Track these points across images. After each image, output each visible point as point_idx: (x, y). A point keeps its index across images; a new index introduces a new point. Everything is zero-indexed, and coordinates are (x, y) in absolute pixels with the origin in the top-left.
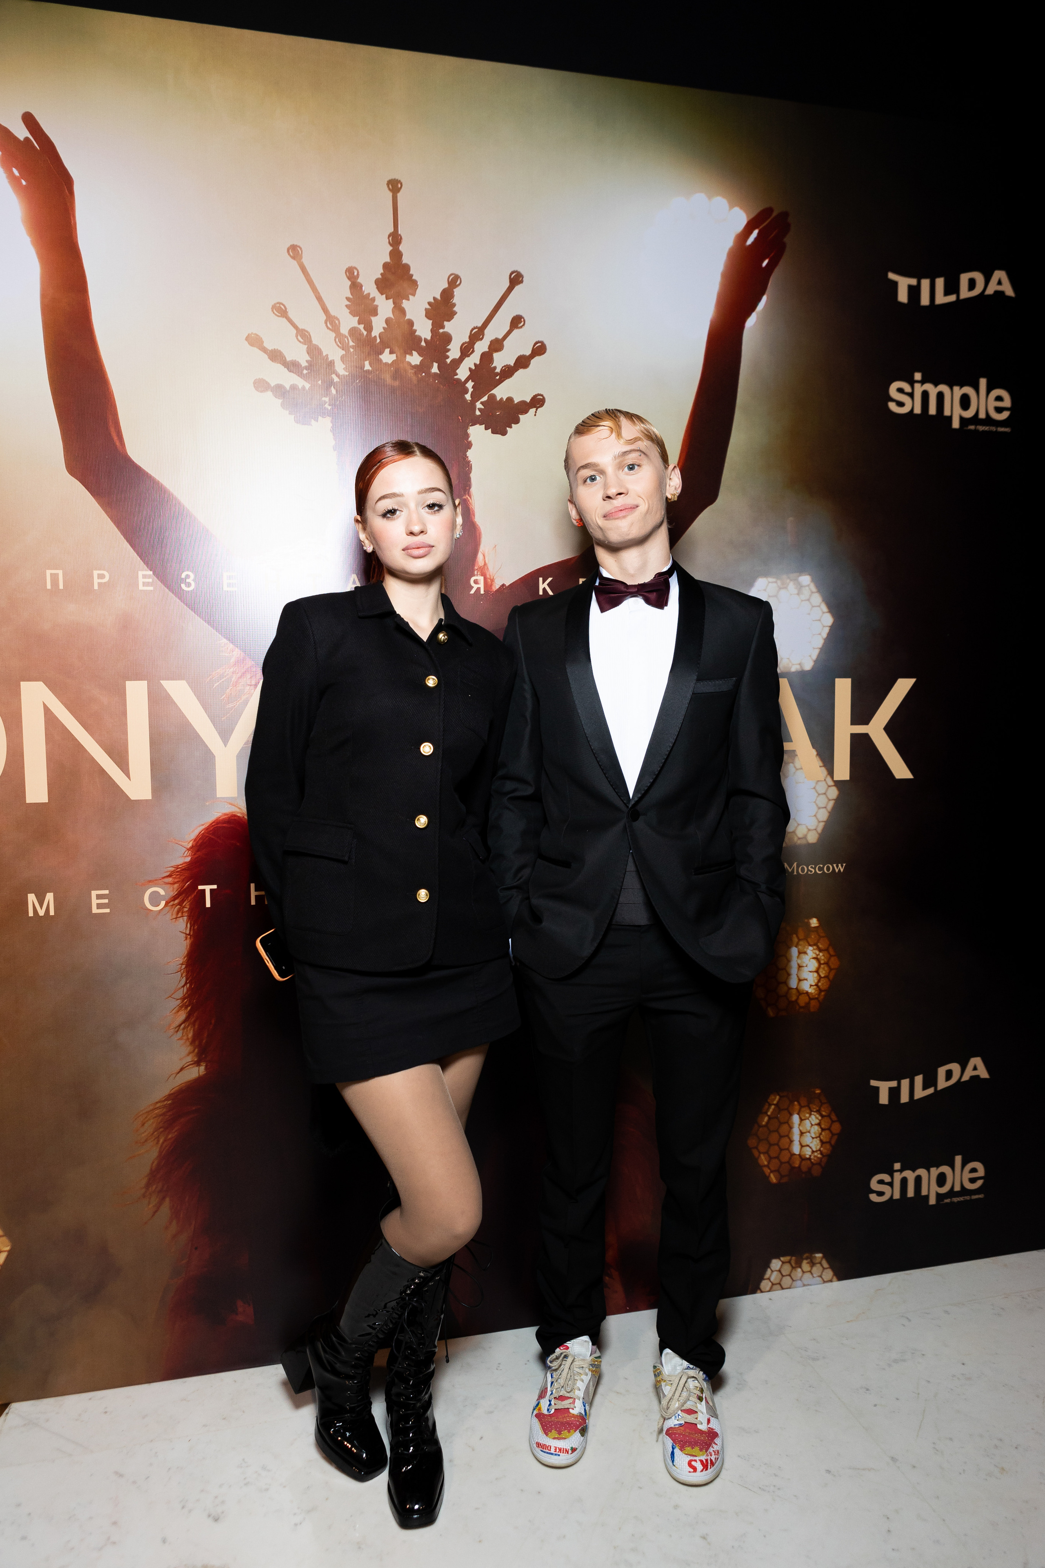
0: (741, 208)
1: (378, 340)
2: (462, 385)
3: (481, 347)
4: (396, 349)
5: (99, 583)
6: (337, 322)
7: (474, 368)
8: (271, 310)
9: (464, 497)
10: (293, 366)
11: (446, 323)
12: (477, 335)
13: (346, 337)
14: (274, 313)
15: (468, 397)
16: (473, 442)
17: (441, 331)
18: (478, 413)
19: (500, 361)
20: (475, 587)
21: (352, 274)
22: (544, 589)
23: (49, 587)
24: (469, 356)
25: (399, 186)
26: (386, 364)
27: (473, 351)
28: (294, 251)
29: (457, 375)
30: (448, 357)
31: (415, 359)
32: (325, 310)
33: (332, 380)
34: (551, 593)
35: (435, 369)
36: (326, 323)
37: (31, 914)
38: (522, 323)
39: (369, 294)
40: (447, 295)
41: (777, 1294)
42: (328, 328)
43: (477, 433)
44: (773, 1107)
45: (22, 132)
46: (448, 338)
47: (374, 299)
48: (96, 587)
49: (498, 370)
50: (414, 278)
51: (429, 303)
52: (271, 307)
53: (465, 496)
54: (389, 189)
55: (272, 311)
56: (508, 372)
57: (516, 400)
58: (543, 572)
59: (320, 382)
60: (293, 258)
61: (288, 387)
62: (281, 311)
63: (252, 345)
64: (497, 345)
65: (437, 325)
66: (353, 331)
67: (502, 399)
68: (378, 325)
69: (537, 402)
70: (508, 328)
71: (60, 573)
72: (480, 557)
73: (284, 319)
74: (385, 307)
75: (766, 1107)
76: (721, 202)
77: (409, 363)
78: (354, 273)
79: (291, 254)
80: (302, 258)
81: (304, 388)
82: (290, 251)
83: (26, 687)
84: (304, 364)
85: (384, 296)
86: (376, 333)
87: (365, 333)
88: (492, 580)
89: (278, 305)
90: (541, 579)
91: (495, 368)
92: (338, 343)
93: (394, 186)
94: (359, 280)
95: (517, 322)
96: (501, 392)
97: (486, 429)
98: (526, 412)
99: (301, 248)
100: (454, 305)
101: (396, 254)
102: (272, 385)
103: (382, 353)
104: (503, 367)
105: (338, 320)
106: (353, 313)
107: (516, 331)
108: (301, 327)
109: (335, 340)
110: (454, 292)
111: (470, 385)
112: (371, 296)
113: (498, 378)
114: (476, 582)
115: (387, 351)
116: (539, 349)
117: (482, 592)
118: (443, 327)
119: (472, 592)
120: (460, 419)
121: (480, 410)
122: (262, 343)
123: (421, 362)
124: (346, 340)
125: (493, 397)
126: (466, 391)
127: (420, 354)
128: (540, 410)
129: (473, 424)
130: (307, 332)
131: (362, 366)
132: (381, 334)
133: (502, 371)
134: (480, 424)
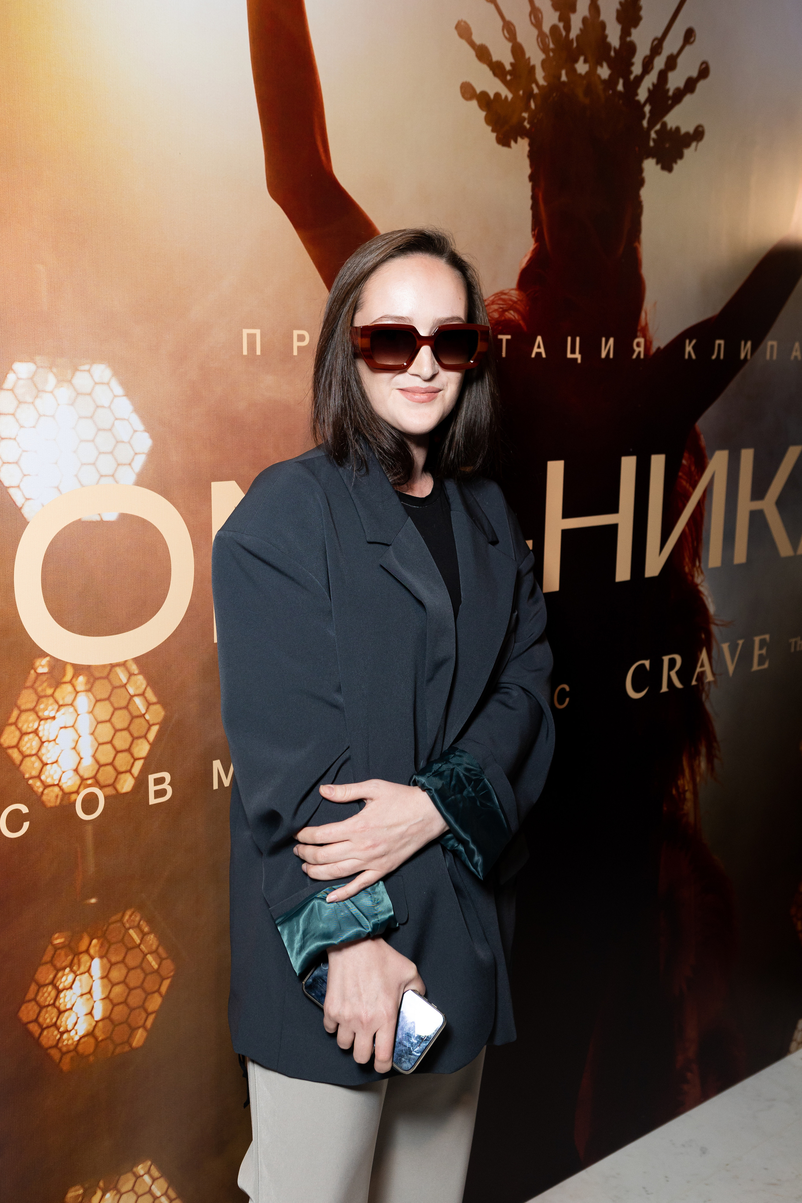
1: (575, 45)
2: (641, 107)
3: (659, 63)
4: (590, 57)
5: (299, 347)
6: (540, 16)
7: (651, 87)
9: (635, 245)
10: (497, 69)
11: (633, 31)
12: (656, 48)
13: (547, 36)
15: (645, 123)
17: (628, 39)
18: (652, 144)
19: (673, 82)
20: (637, 350)
22: (689, 353)
23: (245, 352)
24: (648, 72)
26: (580, 75)
27: (652, 68)
29: (637, 95)
30: (632, 73)
31: (604, 72)
33: (533, 90)
34: (694, 356)
35: (620, 87)
36: (530, 16)
37: (216, 786)
38: (693, 38)
42: (532, 23)
43: (650, 166)
48: (295, 353)
49: (671, 93)
53: (636, 242)
56: (679, 96)
57: (683, 131)
58: (689, 333)
59: (521, 92)
61: (492, 96)
63: (461, 36)
64: (671, 63)
65: (625, 33)
66: (554, 29)
67: (671, 129)
68: (576, 25)
69: (698, 134)
70: (680, 42)
71: (257, 332)
72: (643, 315)
77: (599, 77)
81: (506, 97)
83: (216, 486)
84: (508, 67)
86: (573, 34)
87: (564, 33)
88: (651, 343)
90: (687, 342)
91: (668, 90)
92: (540, 44)
95: (689, 36)
96: (671, 120)
97: (657, 163)
98: (688, 145)
102: (478, 91)
103: (576, 61)
105: (541, 13)
106: (555, 6)
107: (688, 48)
108: (508, 17)
109: (537, 39)
111: (647, 109)
113: (670, 102)
114: (638, 345)
115: (582, 59)
116: (704, 72)
117: (642, 356)
118: (629, 34)
119: (634, 356)
120: (637, 149)
121: (654, 140)
122: (471, 34)
123: (610, 76)
124: (547, 40)
125: (664, 125)
126: (643, 116)
127: (610, 67)
128: (701, 144)
129: (647, 157)
130: (512, 24)
131: (560, 76)
132: (578, 37)
133: (674, 94)
134: (653, 157)
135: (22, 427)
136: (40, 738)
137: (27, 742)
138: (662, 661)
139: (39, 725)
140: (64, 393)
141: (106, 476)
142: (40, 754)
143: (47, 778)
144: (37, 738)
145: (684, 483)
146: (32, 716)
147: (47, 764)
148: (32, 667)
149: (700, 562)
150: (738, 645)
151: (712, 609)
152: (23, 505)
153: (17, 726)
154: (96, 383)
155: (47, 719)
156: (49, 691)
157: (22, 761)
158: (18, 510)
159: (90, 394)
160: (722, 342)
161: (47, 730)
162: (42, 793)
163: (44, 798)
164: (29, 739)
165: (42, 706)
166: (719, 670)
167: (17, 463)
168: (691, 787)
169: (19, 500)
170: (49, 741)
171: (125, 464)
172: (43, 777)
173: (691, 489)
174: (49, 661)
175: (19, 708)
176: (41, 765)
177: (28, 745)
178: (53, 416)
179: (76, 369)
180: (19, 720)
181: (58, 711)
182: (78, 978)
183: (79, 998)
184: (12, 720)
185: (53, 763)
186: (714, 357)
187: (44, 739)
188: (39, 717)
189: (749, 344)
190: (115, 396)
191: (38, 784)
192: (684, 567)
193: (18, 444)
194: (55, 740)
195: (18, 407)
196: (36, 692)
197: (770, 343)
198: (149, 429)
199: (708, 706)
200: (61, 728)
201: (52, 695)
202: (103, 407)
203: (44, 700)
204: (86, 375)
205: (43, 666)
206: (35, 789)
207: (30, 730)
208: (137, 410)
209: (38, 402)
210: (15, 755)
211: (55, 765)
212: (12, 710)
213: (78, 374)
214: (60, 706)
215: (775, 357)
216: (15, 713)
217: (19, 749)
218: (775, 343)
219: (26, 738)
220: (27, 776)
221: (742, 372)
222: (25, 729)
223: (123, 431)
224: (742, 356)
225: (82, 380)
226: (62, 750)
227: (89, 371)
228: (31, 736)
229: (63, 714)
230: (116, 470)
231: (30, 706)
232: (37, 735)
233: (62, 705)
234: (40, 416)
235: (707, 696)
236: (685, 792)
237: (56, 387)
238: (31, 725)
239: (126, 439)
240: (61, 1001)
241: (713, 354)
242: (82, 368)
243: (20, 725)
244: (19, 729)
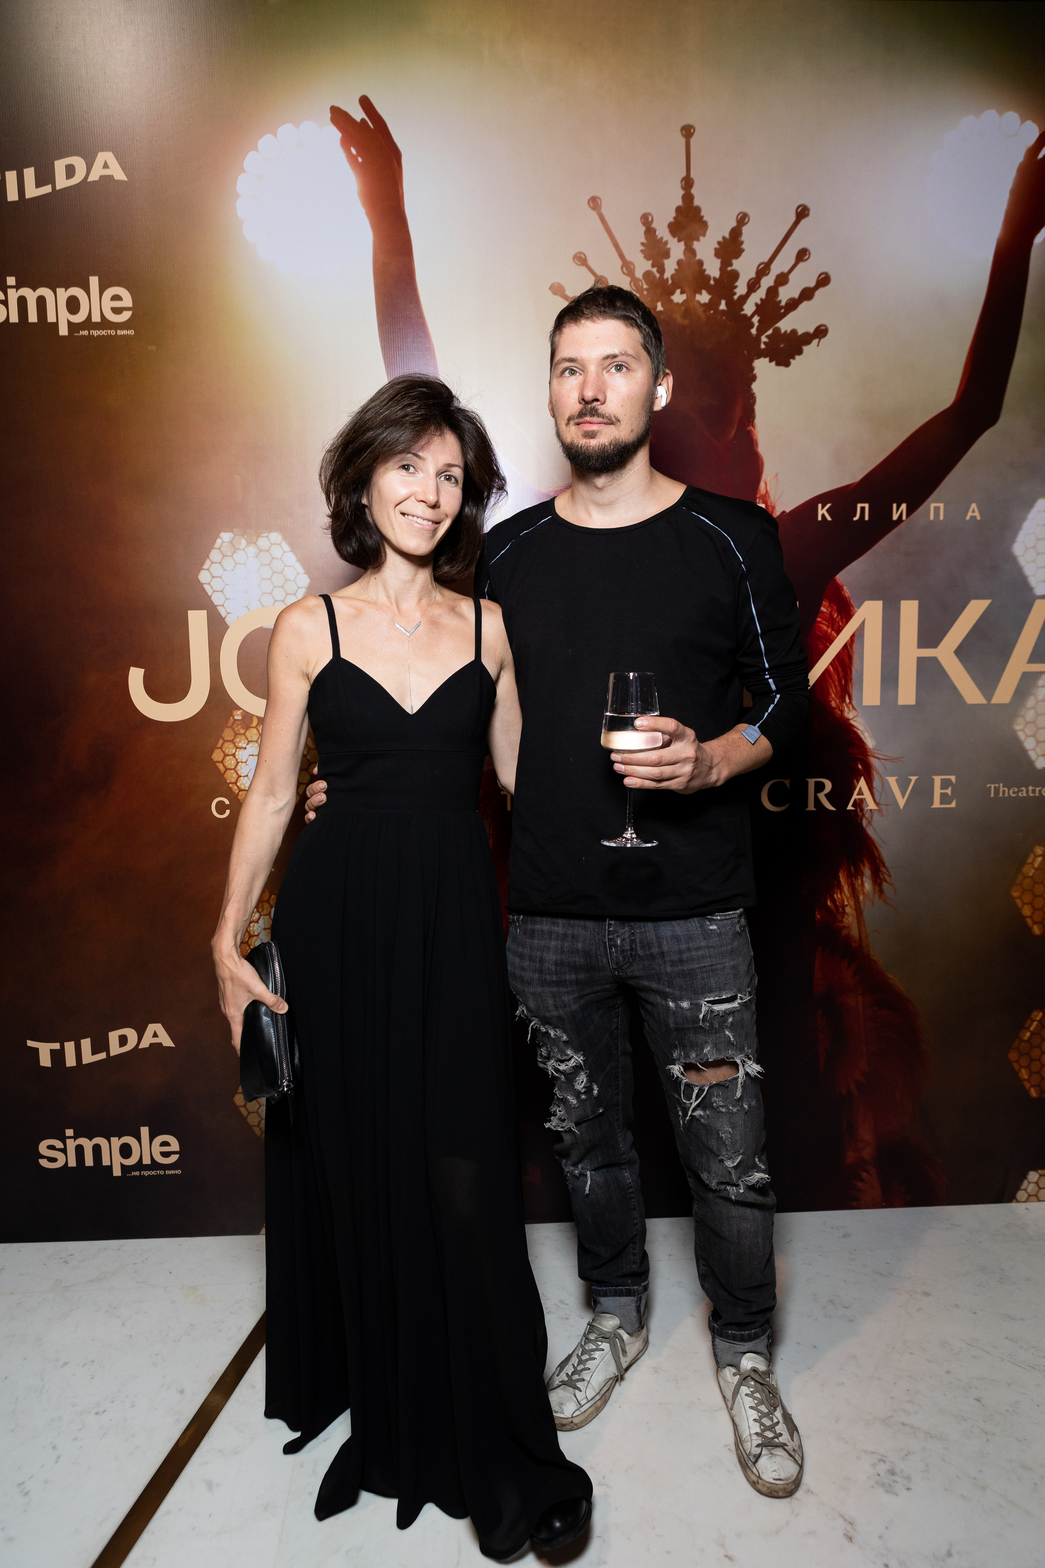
0: (1033, 121)
1: (670, 282)
2: (748, 320)
3: (767, 282)
4: (687, 289)
6: (632, 267)
7: (759, 302)
8: (572, 260)
9: (749, 429)
11: (734, 261)
12: (763, 270)
13: (640, 280)
14: (575, 262)
15: (754, 331)
16: (758, 375)
17: (729, 269)
18: (763, 346)
19: (785, 294)
21: (646, 220)
22: (823, 515)
24: (755, 291)
25: (692, 131)
26: (677, 304)
27: (759, 287)
28: (594, 203)
29: (743, 310)
30: (735, 294)
31: (704, 297)
32: (622, 256)
34: (829, 518)
35: (723, 306)
36: (622, 269)
38: (807, 256)
39: (662, 238)
40: (736, 233)
41: (1033, 1205)
42: (624, 273)
43: (762, 366)
44: (1035, 1023)
45: (358, 114)
46: (735, 275)
47: (666, 243)
49: (783, 304)
50: (705, 219)
51: (719, 243)
52: (572, 257)
53: (749, 427)
54: (683, 135)
55: (574, 260)
56: (793, 305)
57: (800, 332)
58: (822, 499)
60: (593, 209)
62: (581, 260)
63: (555, 293)
64: (782, 279)
65: (726, 264)
66: (647, 275)
67: (786, 332)
68: (670, 267)
69: (821, 332)
70: (793, 261)
72: (762, 485)
73: (584, 268)
74: (677, 249)
75: (1029, 1022)
76: (1012, 116)
77: (698, 302)
78: (648, 219)
79: (591, 205)
80: (601, 209)
82: (591, 202)
85: (676, 239)
86: (668, 275)
87: (658, 275)
88: (773, 508)
89: (578, 255)
90: (820, 506)
91: (780, 301)
92: (633, 287)
93: (688, 132)
94: (654, 225)
95: (802, 255)
96: (785, 325)
97: (771, 361)
98: (808, 342)
99: (600, 199)
100: (742, 243)
101: (688, 198)
103: (673, 293)
104: (787, 300)
105: (633, 265)
106: (647, 258)
107: (802, 265)
108: (599, 274)
109: (630, 284)
110: (741, 230)
111: (756, 320)
112: (664, 240)
113: (783, 311)
115: (678, 291)
116: (824, 280)
118: (731, 265)
120: (746, 352)
121: (765, 343)
122: (564, 290)
123: (710, 300)
124: (640, 283)
125: (777, 330)
126: (752, 326)
127: (709, 293)
128: (823, 340)
129: (758, 358)
130: (604, 278)
131: (656, 307)
132: (672, 277)
133: (787, 304)
134: (765, 357)
135: (225, 570)
136: (236, 760)
137: (228, 761)
138: (807, 782)
139: (236, 751)
140: (251, 550)
141: (279, 601)
142: (236, 769)
143: (241, 785)
144: (234, 759)
145: (825, 628)
146: (231, 745)
147: (241, 776)
148: (231, 715)
149: (850, 698)
150: (910, 780)
151: (870, 743)
152: (226, 616)
153: (222, 750)
154: (272, 544)
155: (241, 748)
156: (242, 731)
157: (225, 772)
158: (222, 620)
159: (268, 551)
160: (866, 506)
161: (241, 755)
162: (238, 794)
163: (239, 797)
164: (230, 759)
165: (238, 740)
166: (885, 801)
167: (222, 591)
168: (852, 903)
169: (223, 612)
170: (242, 762)
171: (291, 594)
172: (238, 784)
173: (833, 633)
174: (242, 713)
175: (223, 739)
176: (237, 776)
177: (229, 762)
178: (244, 564)
179: (259, 536)
180: (223, 746)
181: (248, 744)
182: (262, 917)
183: (263, 931)
184: (219, 745)
185: (245, 776)
186: (855, 519)
187: (239, 760)
188: (235, 746)
189: (904, 506)
190: (284, 552)
191: (235, 787)
192: (831, 701)
193: (223, 580)
194: (246, 762)
195: (223, 558)
196: (234, 731)
197: (933, 505)
198: (308, 572)
199: (870, 831)
200: (250, 755)
201: (244, 734)
202: (276, 558)
203: (239, 736)
204: (266, 539)
205: (238, 715)
206: (234, 790)
207: (230, 753)
208: (299, 560)
209: (235, 555)
210: (221, 767)
211: (246, 778)
212: (219, 740)
213: (260, 539)
214: (249, 742)
215: (942, 518)
216: (221, 742)
217: (223, 764)
218: (942, 506)
219: (228, 758)
220: (228, 781)
221: (895, 530)
222: (227, 752)
223: (290, 573)
224: (895, 517)
225: (263, 542)
226: (251, 770)
227: (267, 537)
228: (231, 757)
229: (251, 747)
230: (285, 597)
231: (231, 738)
232: (235, 757)
233: (250, 741)
234: (236, 564)
235: (870, 823)
236: (844, 906)
237: (246, 546)
238: (231, 750)
239: (292, 578)
240: (251, 929)
241: (855, 516)
242: (263, 535)
243: (224, 749)
244: (224, 752)
